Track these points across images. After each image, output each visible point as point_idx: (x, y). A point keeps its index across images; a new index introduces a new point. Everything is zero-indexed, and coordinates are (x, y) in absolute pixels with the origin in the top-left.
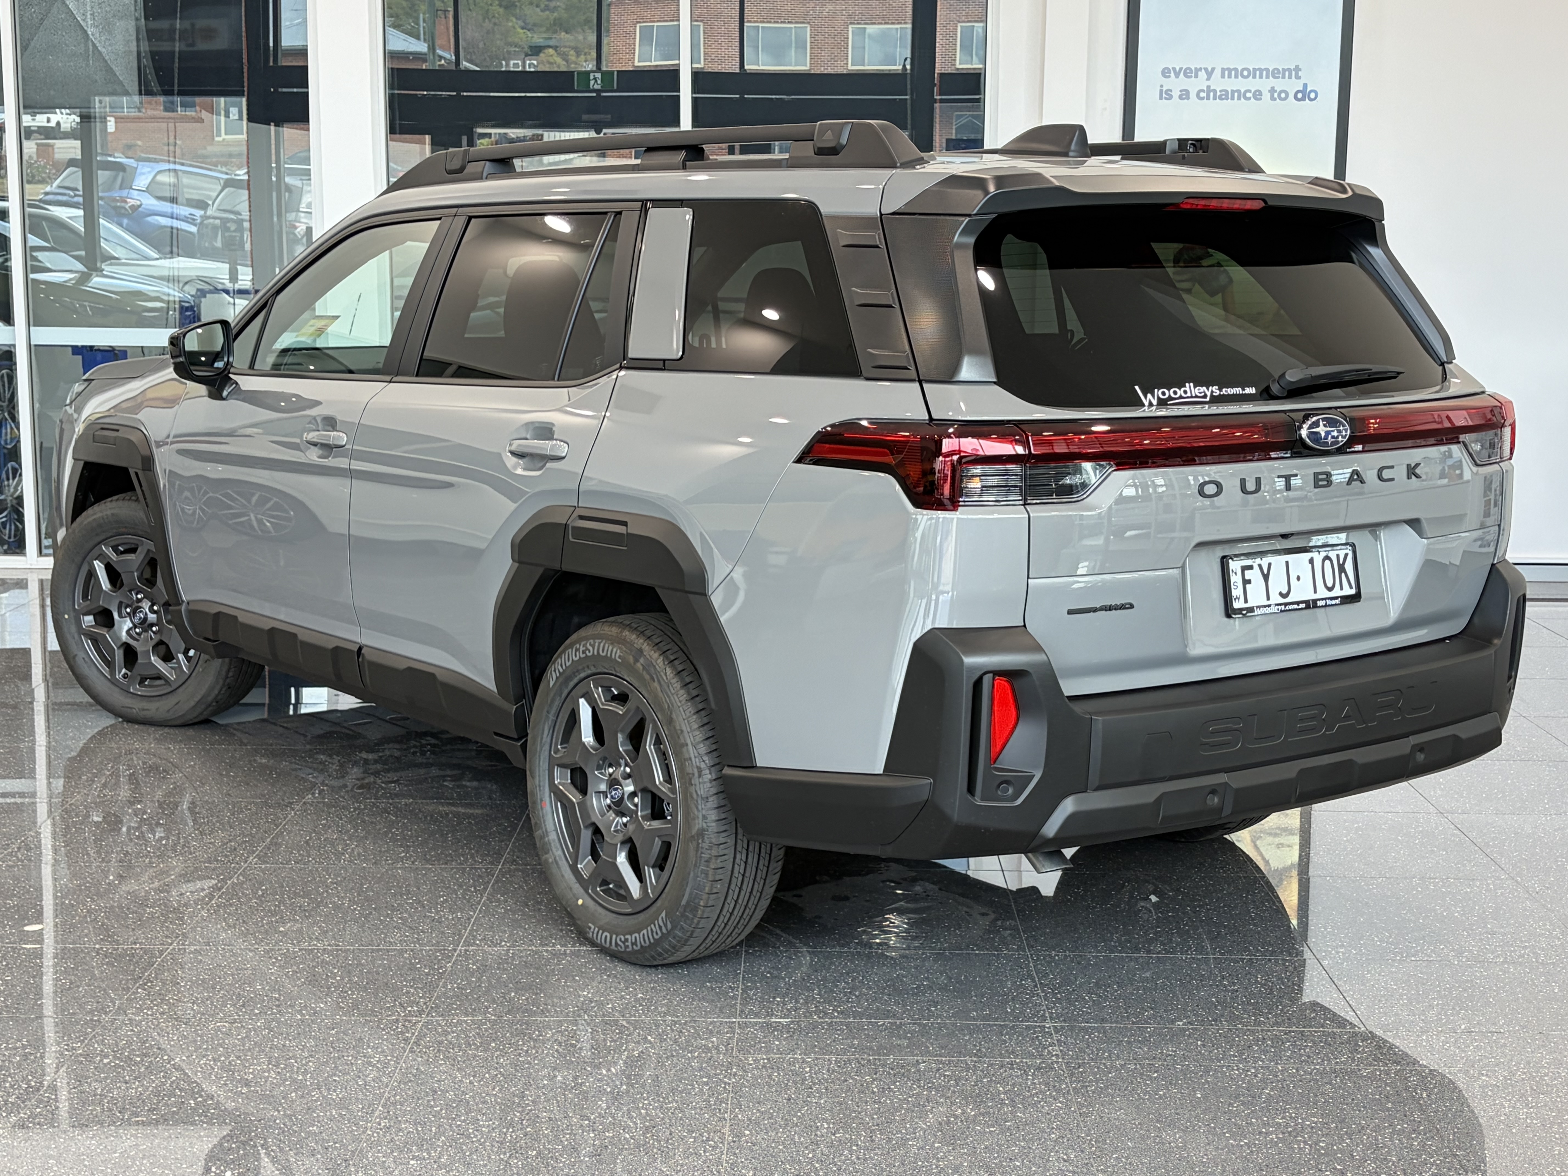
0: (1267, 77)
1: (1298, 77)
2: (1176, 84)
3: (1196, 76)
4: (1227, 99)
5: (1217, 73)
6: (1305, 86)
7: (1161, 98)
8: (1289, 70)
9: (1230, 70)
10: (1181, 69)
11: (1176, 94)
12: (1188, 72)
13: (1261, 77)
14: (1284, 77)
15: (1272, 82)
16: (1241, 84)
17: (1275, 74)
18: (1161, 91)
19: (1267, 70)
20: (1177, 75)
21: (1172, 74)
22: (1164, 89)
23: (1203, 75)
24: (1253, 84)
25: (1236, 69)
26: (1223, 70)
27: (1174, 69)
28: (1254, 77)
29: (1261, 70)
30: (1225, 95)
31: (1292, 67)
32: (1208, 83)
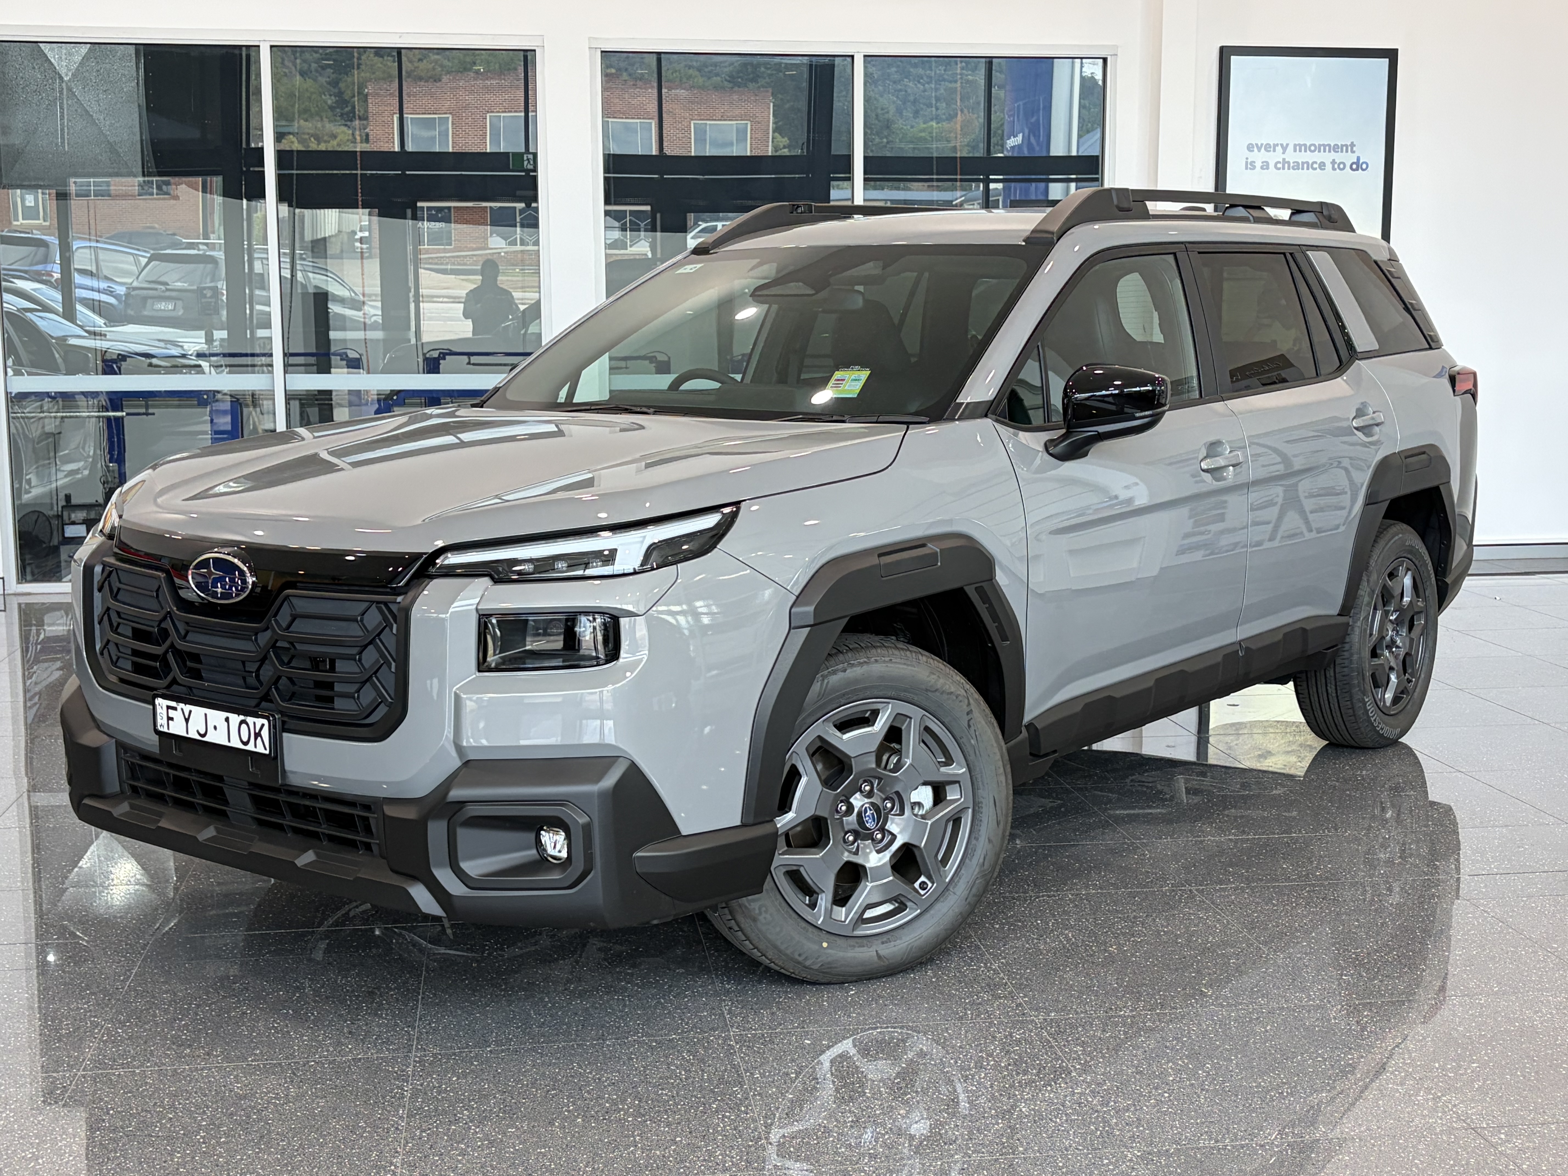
0: (1330, 151)
1: (1353, 152)
2: (1259, 157)
3: (1274, 151)
4: (1298, 169)
5: (1291, 148)
6: (1358, 158)
7: (1246, 168)
8: (1346, 146)
9: (1300, 146)
10: (1262, 145)
11: (1258, 165)
12: (1268, 148)
13: (1325, 151)
14: (1342, 151)
15: (1333, 155)
16: (1309, 157)
17: (1336, 148)
18: (1247, 163)
19: (1329, 145)
20: (1259, 150)
21: (1255, 149)
22: (1249, 161)
23: (1279, 149)
24: (1318, 157)
25: (1305, 145)
26: (1295, 145)
27: (1257, 145)
28: (1319, 151)
29: (1324, 146)
30: (1297, 166)
31: (1349, 143)
32: (1284, 156)
